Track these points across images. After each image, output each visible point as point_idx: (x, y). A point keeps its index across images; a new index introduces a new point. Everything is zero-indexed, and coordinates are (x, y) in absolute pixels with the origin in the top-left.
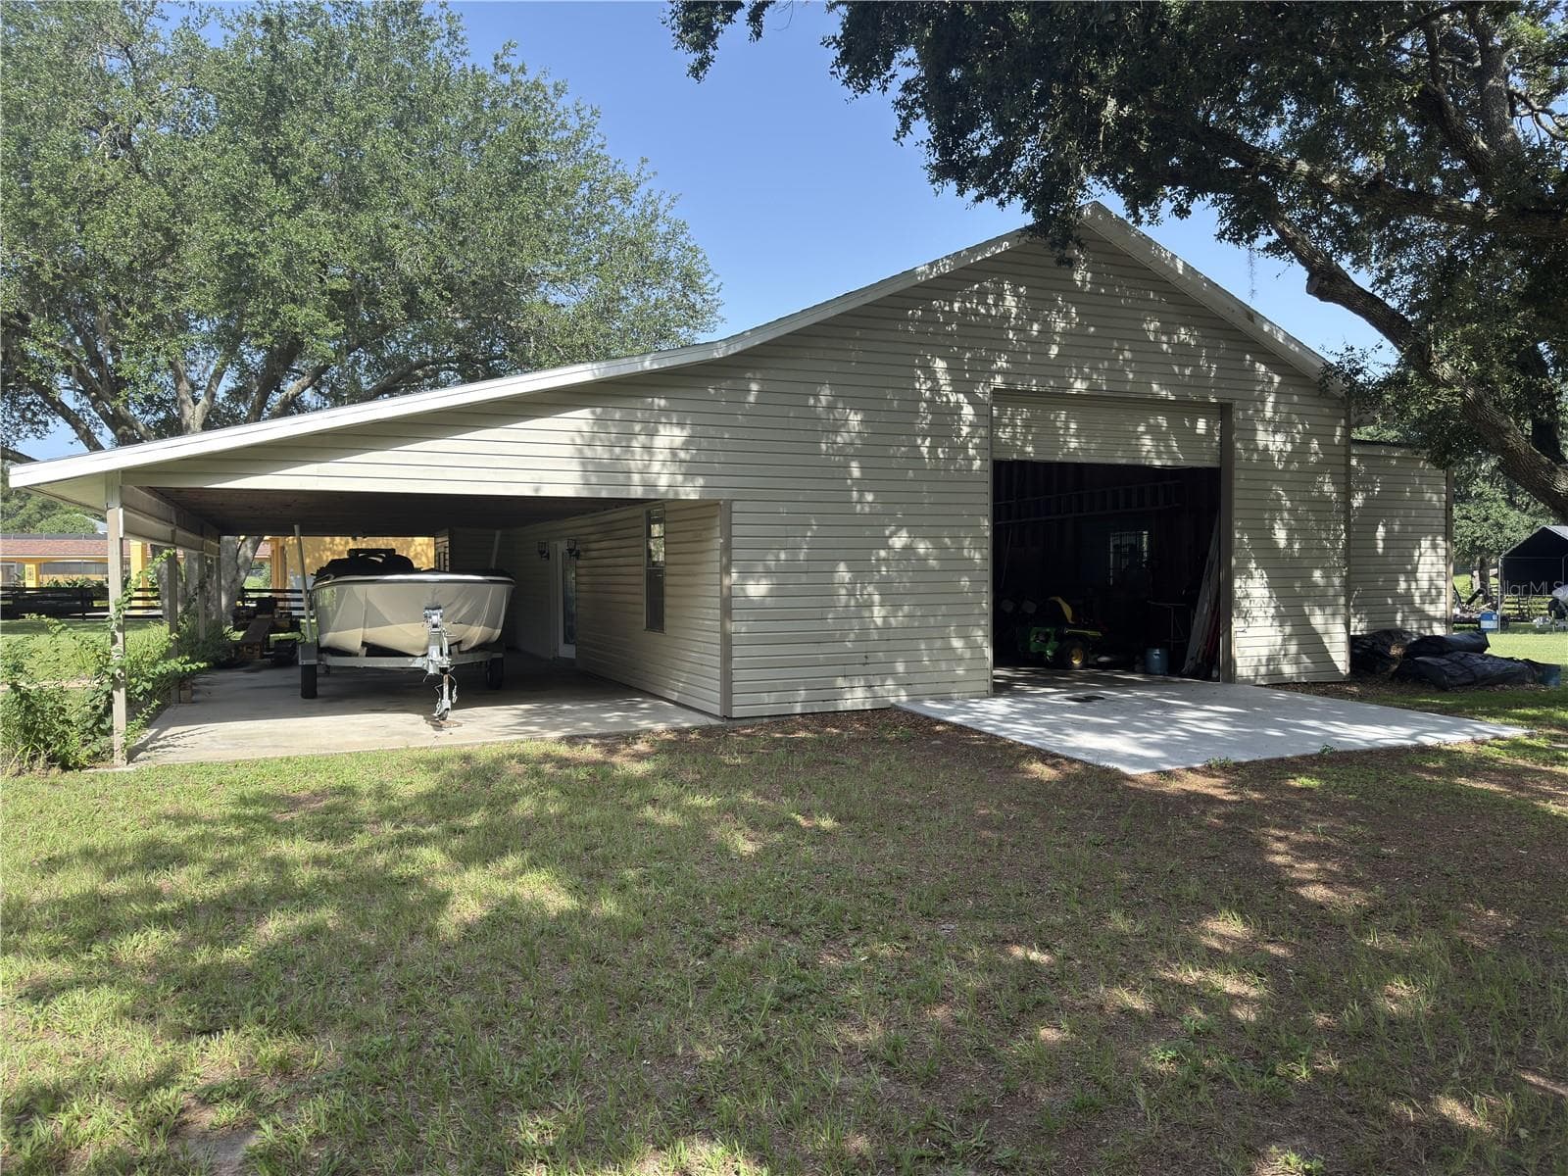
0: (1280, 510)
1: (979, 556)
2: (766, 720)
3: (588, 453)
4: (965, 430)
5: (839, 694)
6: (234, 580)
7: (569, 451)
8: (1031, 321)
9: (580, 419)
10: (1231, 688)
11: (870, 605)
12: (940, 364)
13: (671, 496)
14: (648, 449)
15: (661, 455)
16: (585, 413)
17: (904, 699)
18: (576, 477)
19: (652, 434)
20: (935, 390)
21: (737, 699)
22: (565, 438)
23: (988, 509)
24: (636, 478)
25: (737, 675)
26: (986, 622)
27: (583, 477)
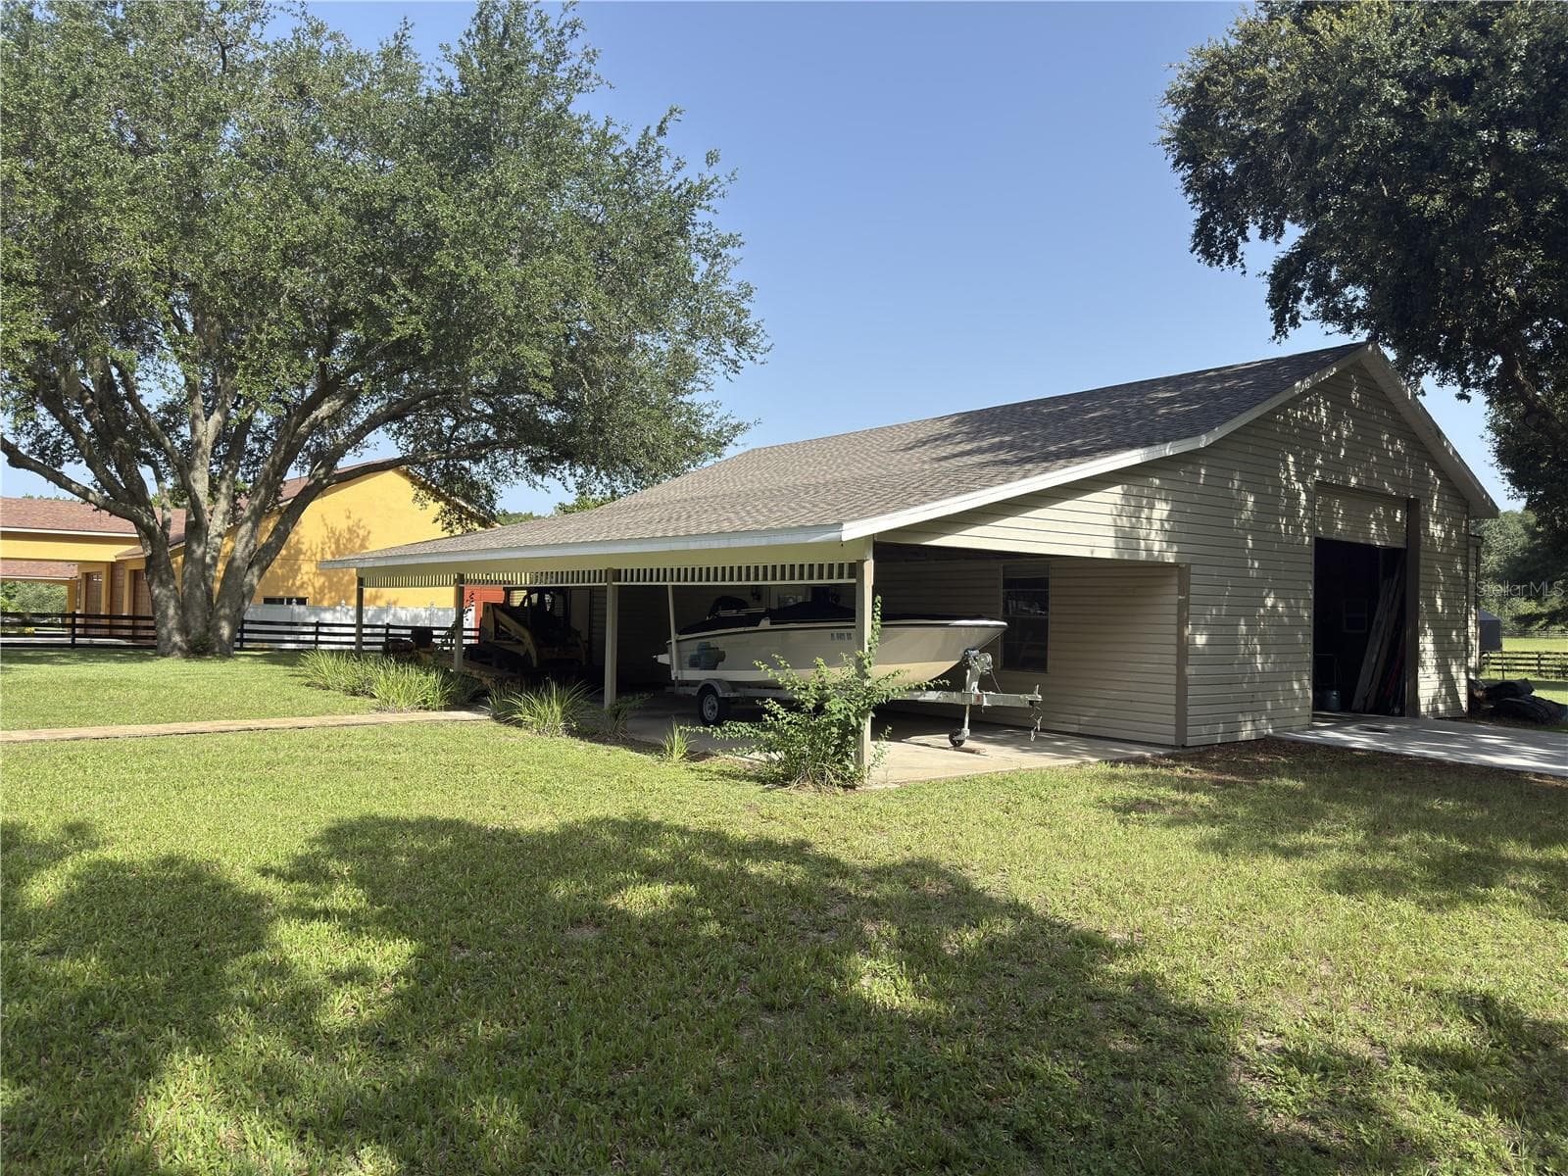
0: (1438, 583)
1: (1306, 615)
2: (1201, 749)
3: (1119, 523)
4: (1302, 512)
5: (1240, 727)
6: (239, 610)
7: (1109, 520)
8: (1332, 428)
9: (1114, 494)
10: (1417, 720)
11: (1254, 654)
12: (1291, 459)
13: (1160, 560)
14: (1149, 519)
15: (1157, 525)
16: (1118, 489)
17: (1271, 731)
18: (1111, 542)
19: (1152, 508)
20: (1288, 479)
21: (1190, 730)
22: (1107, 509)
23: (1311, 577)
24: (1142, 543)
25: (1191, 710)
26: (1309, 667)
27: (1116, 542)
